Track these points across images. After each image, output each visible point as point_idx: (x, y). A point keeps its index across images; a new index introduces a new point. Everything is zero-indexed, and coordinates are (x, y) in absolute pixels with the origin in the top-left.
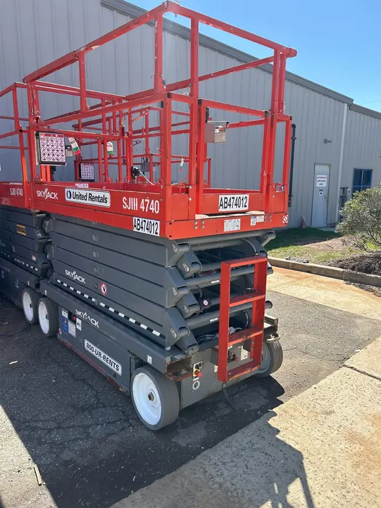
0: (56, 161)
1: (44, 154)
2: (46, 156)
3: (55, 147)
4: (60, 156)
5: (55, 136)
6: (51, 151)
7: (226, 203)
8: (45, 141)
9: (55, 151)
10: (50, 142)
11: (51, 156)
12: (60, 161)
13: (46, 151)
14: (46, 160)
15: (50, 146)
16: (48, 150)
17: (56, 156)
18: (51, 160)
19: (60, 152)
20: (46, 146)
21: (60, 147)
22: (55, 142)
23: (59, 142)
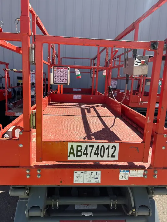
0: (62, 82)
1: (55, 79)
2: (57, 80)
3: (62, 75)
4: (65, 80)
5: (62, 69)
6: (59, 77)
7: (80, 151)
8: (57, 72)
9: (62, 77)
10: (59, 72)
11: (59, 80)
12: (65, 82)
13: (57, 77)
14: (57, 82)
15: (59, 74)
16: (58, 76)
17: (62, 80)
18: (59, 82)
19: (65, 77)
20: (57, 74)
21: (65, 75)
22: (62, 72)
23: (65, 72)
